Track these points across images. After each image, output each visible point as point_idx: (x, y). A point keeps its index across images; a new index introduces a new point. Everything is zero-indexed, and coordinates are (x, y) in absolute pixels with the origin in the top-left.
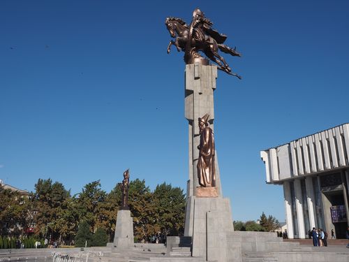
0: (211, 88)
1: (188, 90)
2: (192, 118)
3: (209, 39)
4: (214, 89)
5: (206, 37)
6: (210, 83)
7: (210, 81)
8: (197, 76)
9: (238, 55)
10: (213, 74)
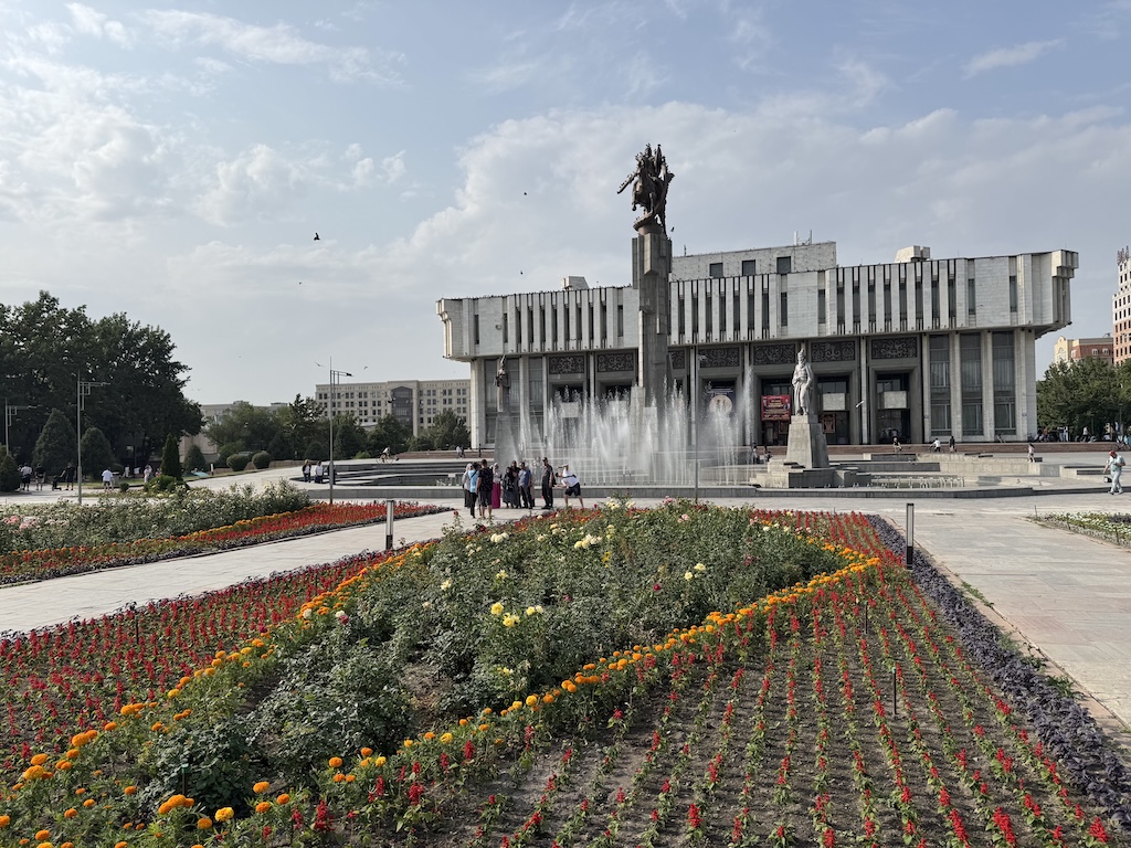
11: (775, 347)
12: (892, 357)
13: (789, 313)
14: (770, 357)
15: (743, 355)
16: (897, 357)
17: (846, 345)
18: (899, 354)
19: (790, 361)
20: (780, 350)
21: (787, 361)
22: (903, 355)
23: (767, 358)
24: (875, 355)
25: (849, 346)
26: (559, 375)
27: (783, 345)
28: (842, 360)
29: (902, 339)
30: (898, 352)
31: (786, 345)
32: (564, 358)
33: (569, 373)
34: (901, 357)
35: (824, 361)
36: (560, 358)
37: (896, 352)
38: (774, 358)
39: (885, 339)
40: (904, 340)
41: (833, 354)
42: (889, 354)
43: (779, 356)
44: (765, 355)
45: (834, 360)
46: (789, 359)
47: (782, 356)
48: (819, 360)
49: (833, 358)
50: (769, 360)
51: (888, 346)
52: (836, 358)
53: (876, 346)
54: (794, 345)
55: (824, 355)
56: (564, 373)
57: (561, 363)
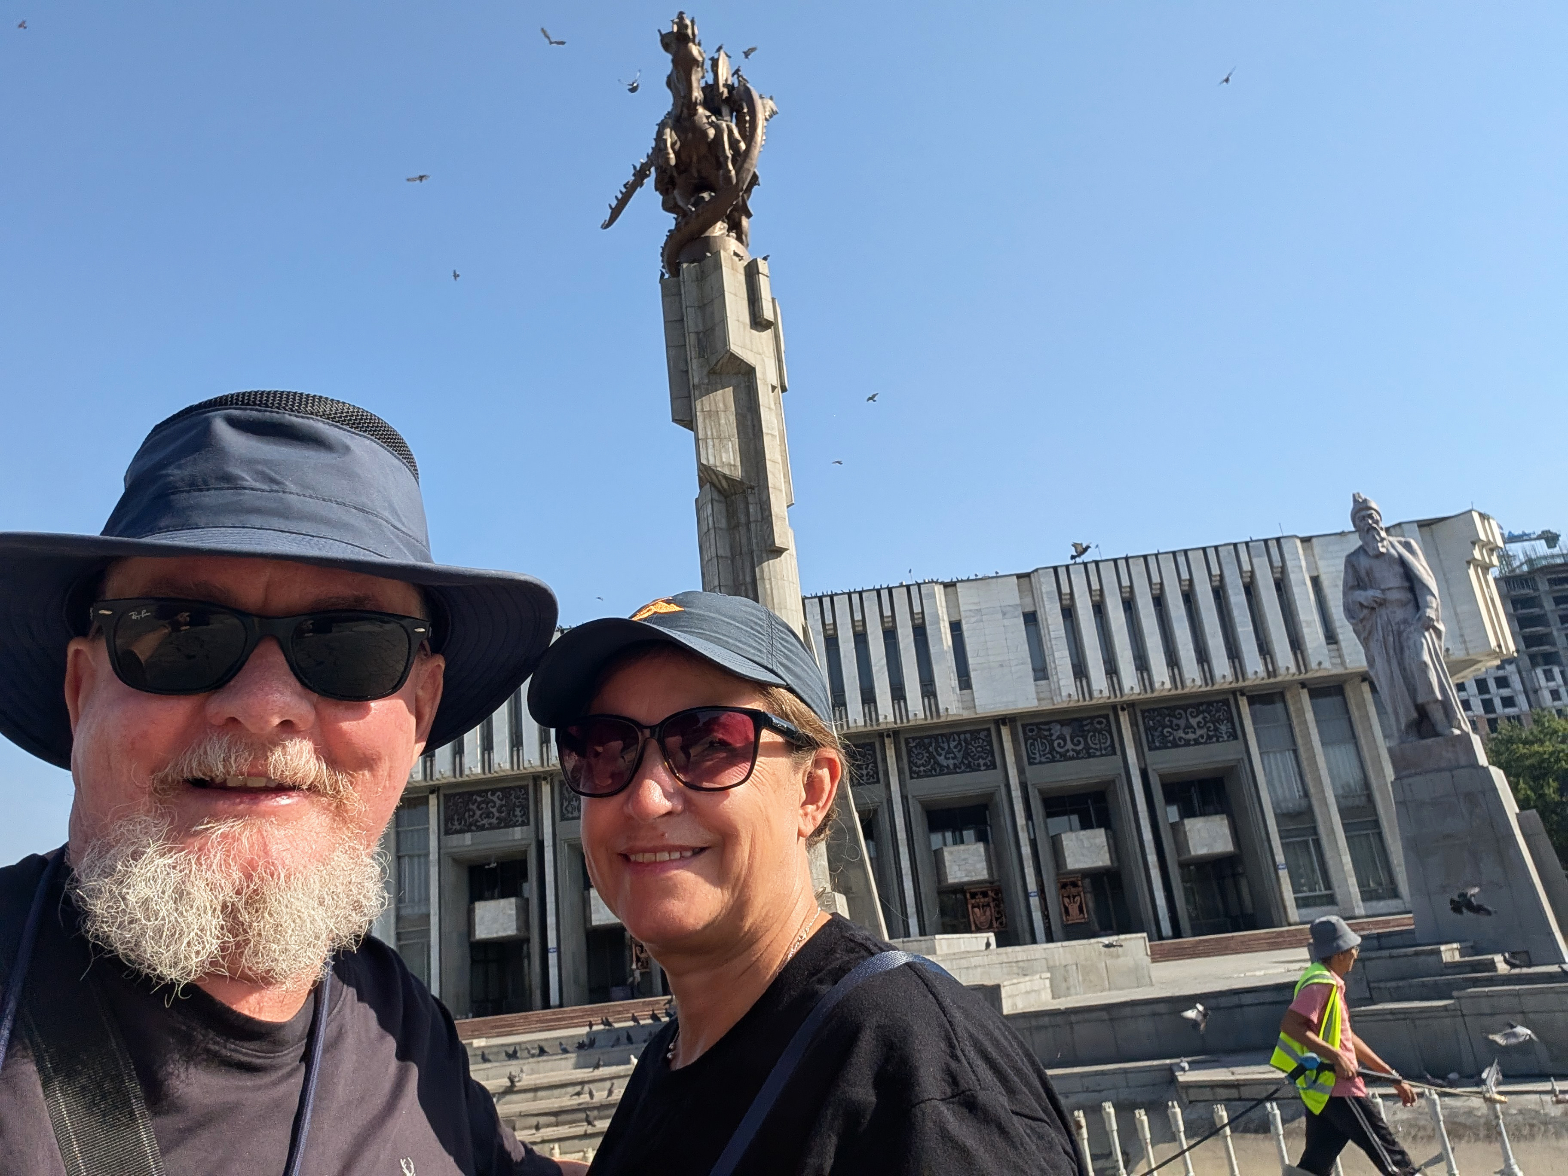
1: (733, 358)
11: (947, 737)
12: (1187, 743)
13: (971, 661)
14: (941, 759)
15: (884, 760)
16: (1197, 742)
17: (1092, 723)
18: (1202, 736)
19: (985, 764)
20: (960, 744)
21: (979, 765)
22: (1210, 738)
23: (937, 762)
24: (1153, 741)
25: (1098, 726)
26: (468, 836)
27: (965, 732)
28: (1090, 756)
29: (1202, 704)
30: (1199, 732)
31: (971, 732)
32: (479, 793)
33: (492, 827)
34: (1205, 743)
35: (1053, 760)
36: (471, 794)
37: (1194, 732)
38: (951, 762)
39: (1167, 708)
40: (1204, 707)
41: (1069, 745)
42: (1180, 739)
43: (959, 755)
44: (931, 756)
45: (1072, 758)
46: (981, 762)
47: (966, 755)
48: (1043, 759)
49: (1071, 753)
50: (941, 766)
51: (1175, 721)
52: (1078, 752)
53: (1151, 723)
54: (988, 730)
55: (1053, 749)
56: (482, 828)
57: (474, 807)
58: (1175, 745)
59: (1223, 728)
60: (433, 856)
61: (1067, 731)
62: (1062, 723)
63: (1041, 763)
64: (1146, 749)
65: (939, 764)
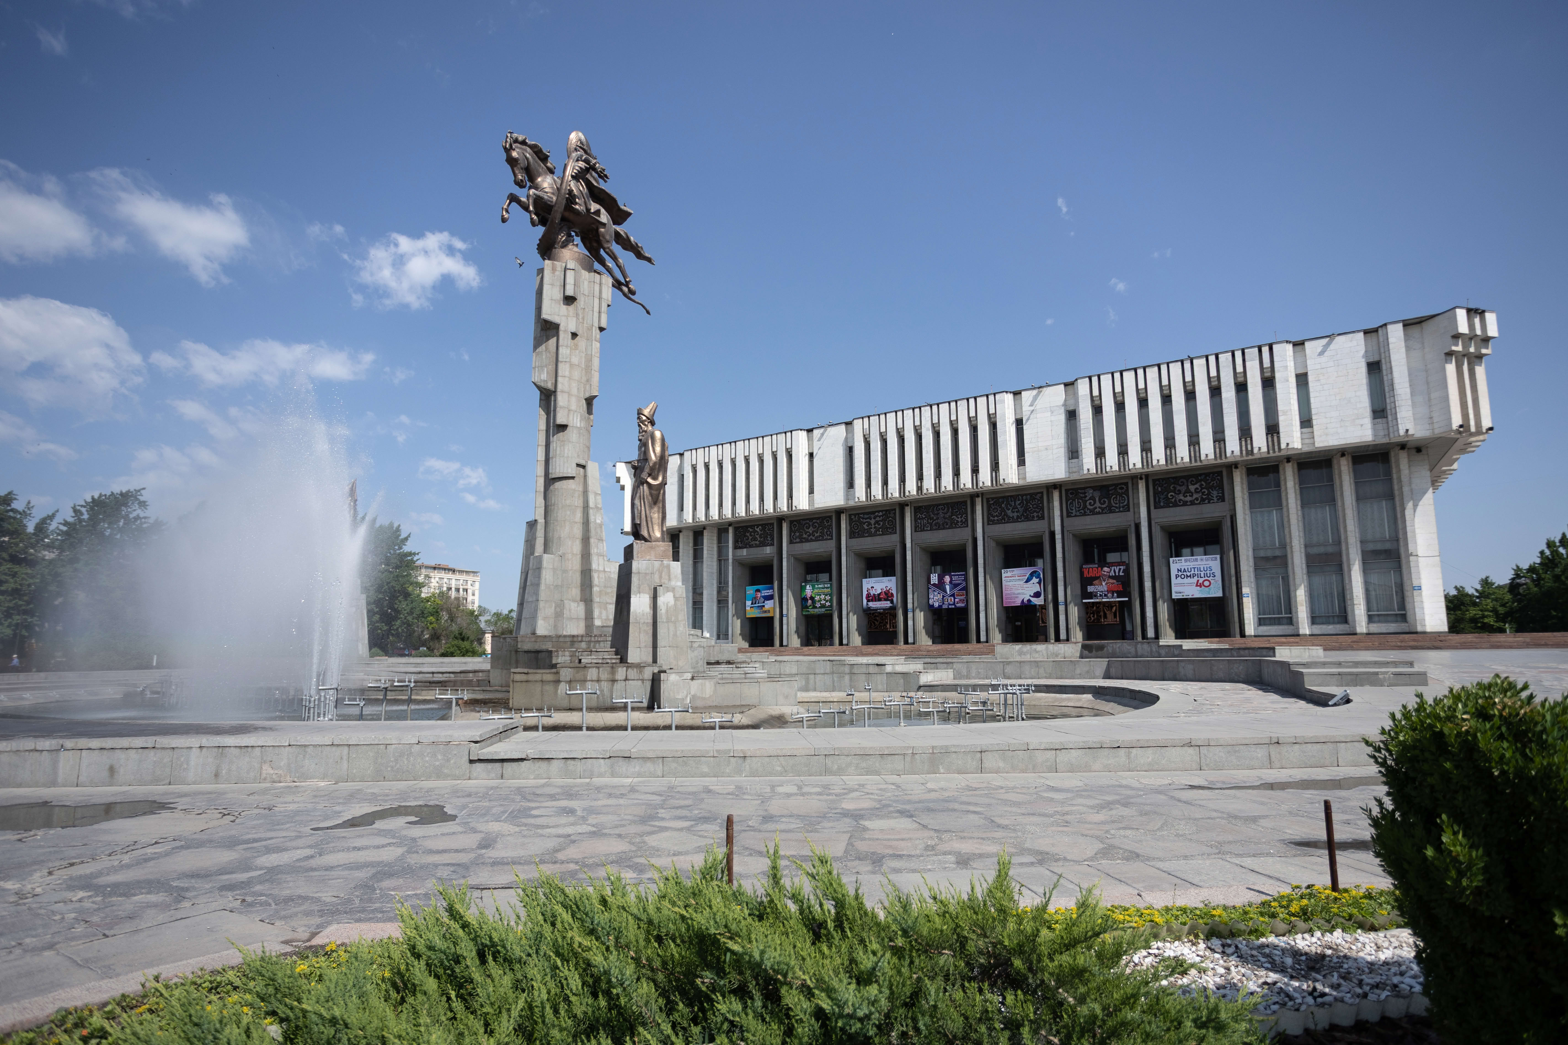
0: (596, 325)
1: (546, 322)
2: (550, 386)
3: (598, 212)
4: (601, 329)
5: (594, 207)
6: (596, 315)
7: (596, 309)
8: (570, 292)
9: (649, 260)
10: (604, 296)
11: (1017, 497)
12: (1185, 504)
13: (1026, 446)
15: (973, 511)
16: (1192, 503)
17: (1115, 489)
18: (1197, 499)
19: (1038, 516)
20: (1022, 502)
21: (1033, 517)
22: (1203, 500)
23: (1006, 515)
24: (1160, 502)
25: (1120, 491)
26: (745, 550)
27: (1026, 495)
28: (1111, 512)
29: (1200, 475)
30: (1195, 496)
31: (1031, 495)
32: (751, 527)
33: (757, 546)
34: (1199, 504)
35: (1085, 514)
36: (747, 527)
37: (1191, 496)
38: (1015, 514)
39: (1173, 478)
40: (1203, 477)
41: (1098, 504)
42: (1180, 500)
43: (1021, 510)
44: (1003, 510)
45: (1099, 513)
46: (1035, 514)
47: (1026, 510)
48: (1078, 514)
49: (1098, 510)
50: (1009, 517)
51: (1178, 488)
52: (1103, 509)
53: (1160, 489)
54: (1042, 493)
55: (1085, 506)
56: (751, 546)
57: (748, 534)
58: (1175, 505)
59: (1215, 493)
60: (730, 561)
61: (1097, 495)
62: (1094, 488)
63: (1076, 516)
64: (1152, 508)
65: (1007, 516)
